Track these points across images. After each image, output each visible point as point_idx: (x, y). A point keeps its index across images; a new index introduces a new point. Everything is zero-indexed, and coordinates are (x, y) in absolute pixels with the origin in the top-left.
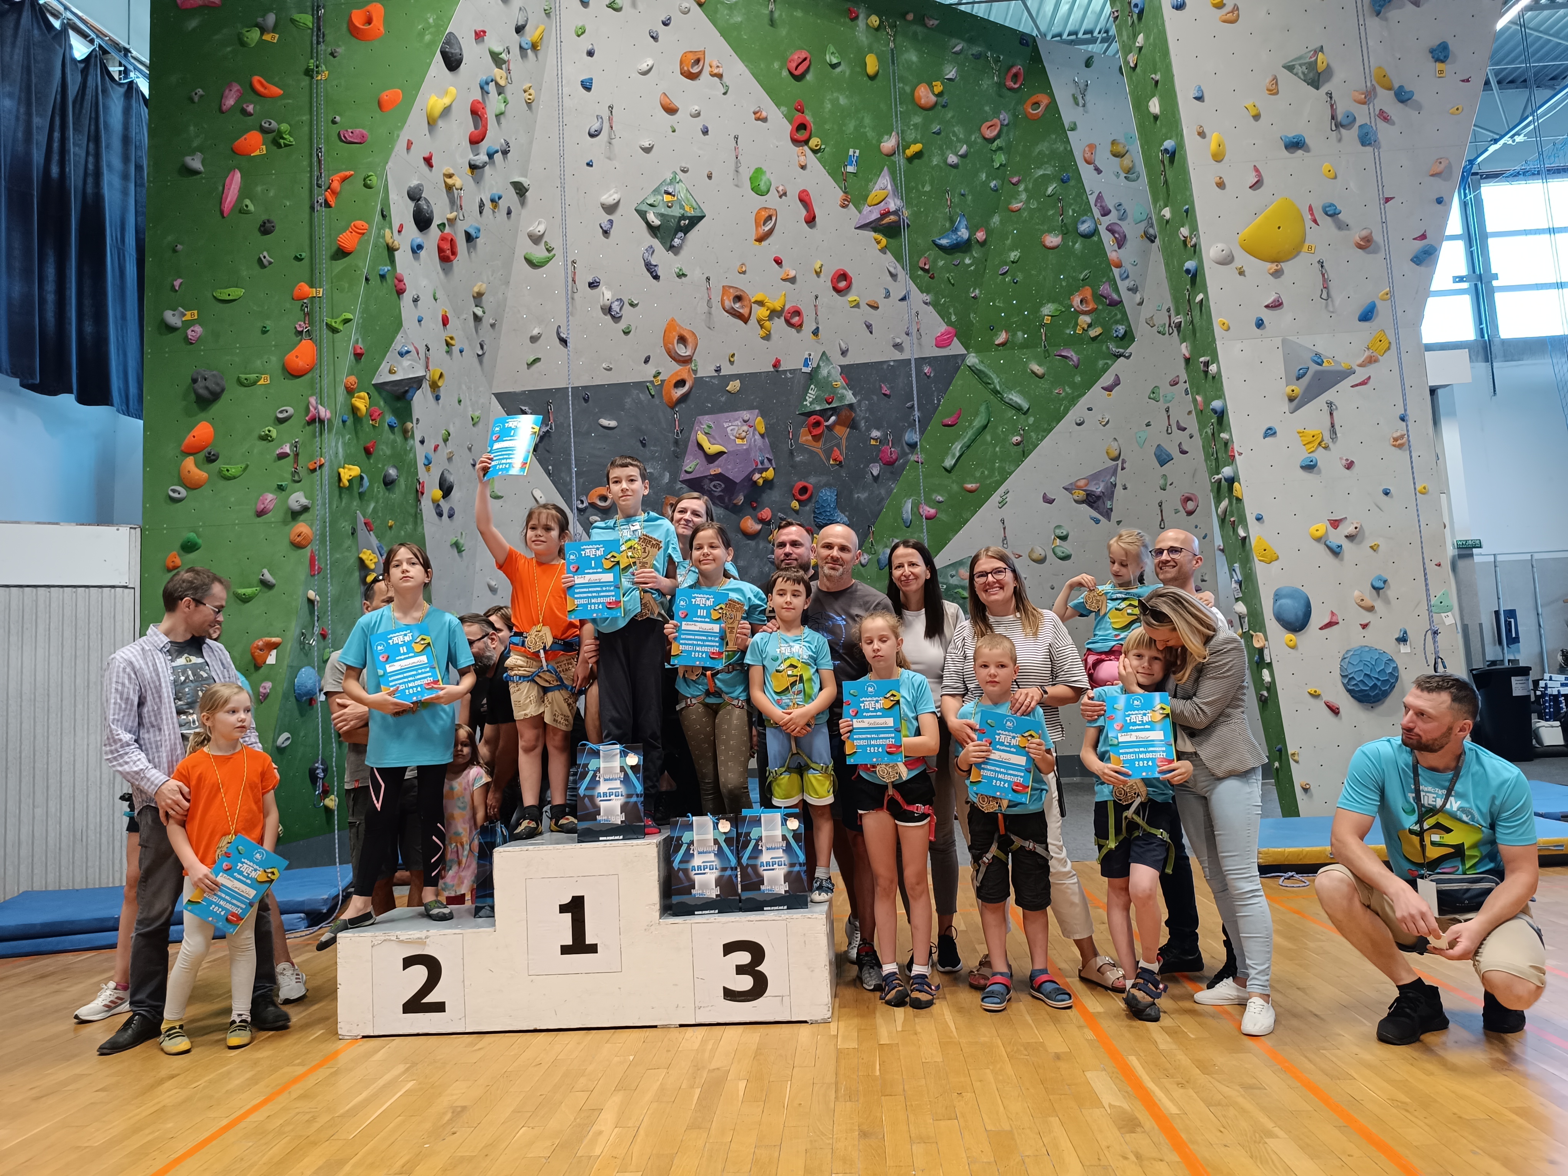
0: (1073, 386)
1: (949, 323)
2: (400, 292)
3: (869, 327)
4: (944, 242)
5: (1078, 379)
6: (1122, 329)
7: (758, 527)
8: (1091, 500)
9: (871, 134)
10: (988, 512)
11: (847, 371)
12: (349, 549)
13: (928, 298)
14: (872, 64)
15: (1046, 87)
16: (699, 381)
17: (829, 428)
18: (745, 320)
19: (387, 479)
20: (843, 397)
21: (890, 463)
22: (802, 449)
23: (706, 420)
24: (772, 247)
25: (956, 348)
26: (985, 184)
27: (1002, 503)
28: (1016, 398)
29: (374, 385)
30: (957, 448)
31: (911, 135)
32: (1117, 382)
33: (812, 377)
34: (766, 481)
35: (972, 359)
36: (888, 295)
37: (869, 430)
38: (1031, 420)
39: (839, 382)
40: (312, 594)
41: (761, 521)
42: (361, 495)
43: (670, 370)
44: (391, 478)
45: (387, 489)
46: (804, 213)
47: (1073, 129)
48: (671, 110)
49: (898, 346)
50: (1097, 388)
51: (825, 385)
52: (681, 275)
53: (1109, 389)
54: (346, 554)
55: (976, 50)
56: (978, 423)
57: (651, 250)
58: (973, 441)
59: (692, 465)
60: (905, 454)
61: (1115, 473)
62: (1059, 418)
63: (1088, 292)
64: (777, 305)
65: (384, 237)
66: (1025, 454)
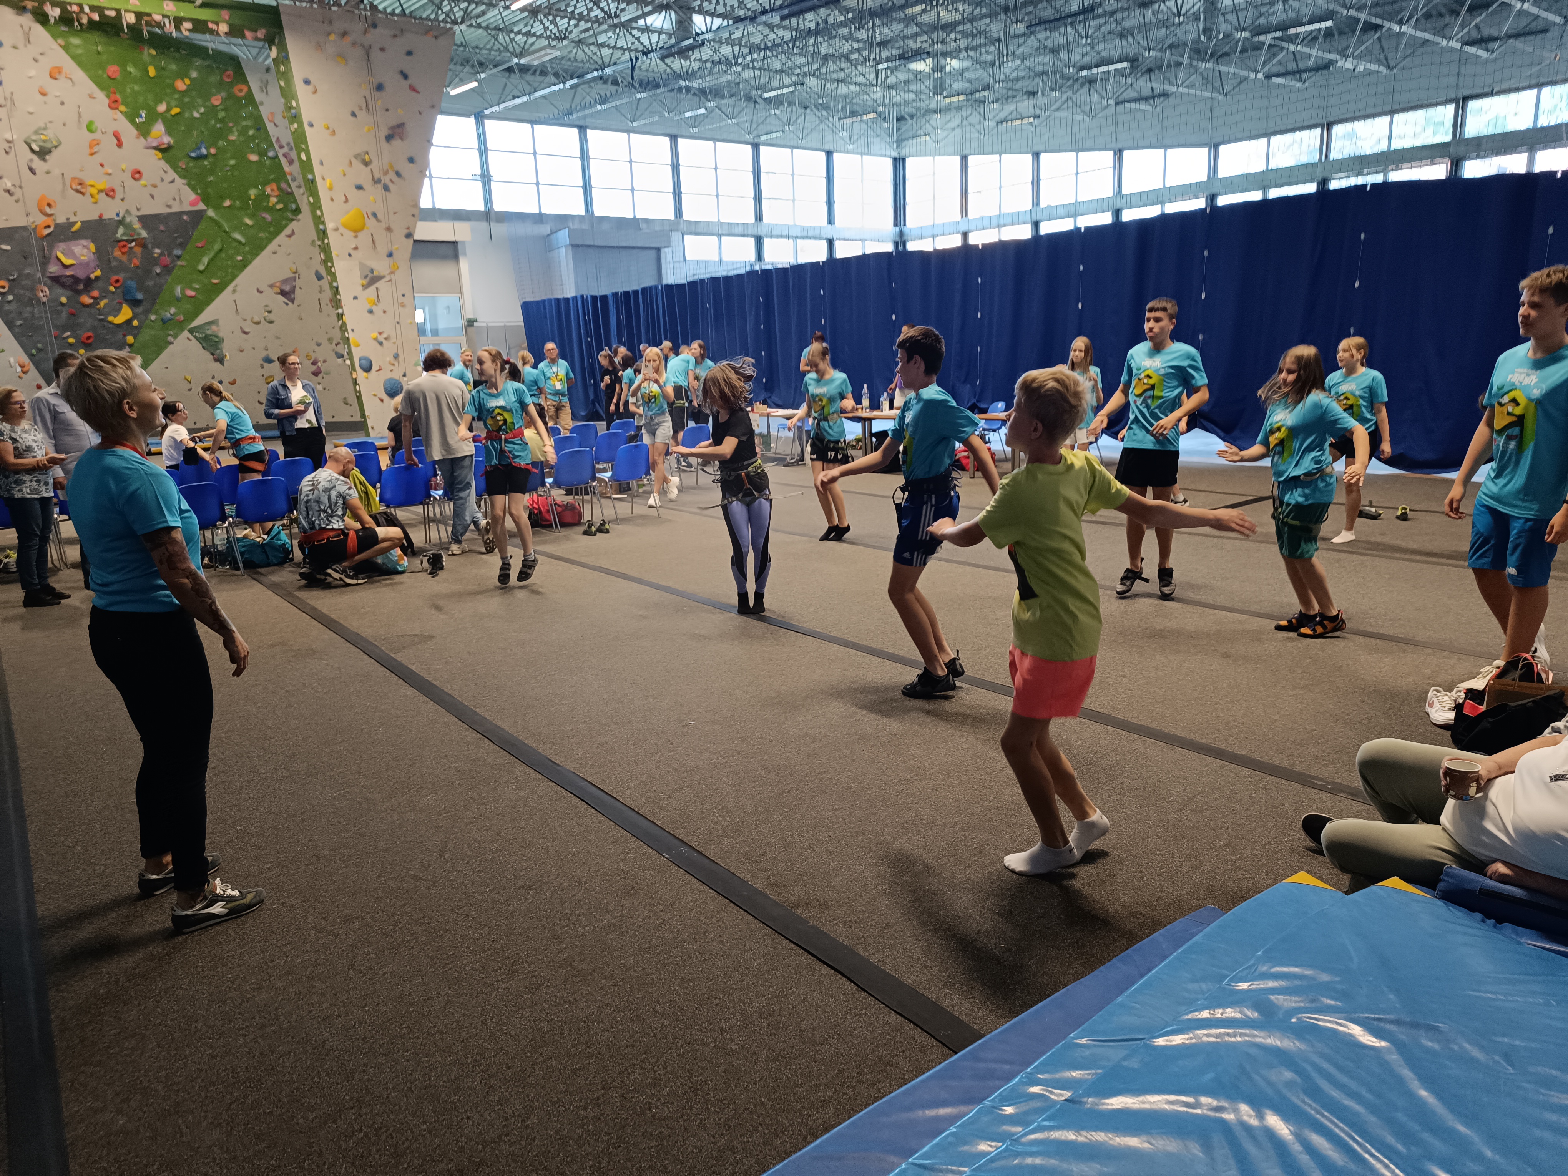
0: (270, 232)
1: (197, 193)
3: (153, 197)
4: (193, 155)
5: (272, 229)
6: (294, 207)
7: (91, 301)
8: (283, 293)
9: (151, 103)
10: (225, 297)
11: (142, 219)
13: (184, 181)
14: (152, 72)
15: (246, 82)
16: (57, 226)
17: (131, 248)
18: (83, 194)
20: (139, 234)
21: (166, 266)
22: (115, 259)
23: (62, 246)
24: (98, 158)
25: (201, 206)
26: (214, 126)
27: (234, 291)
28: (238, 236)
30: (206, 260)
31: (173, 103)
32: (293, 233)
33: (121, 222)
34: (97, 278)
35: (211, 213)
36: (162, 180)
37: (153, 248)
38: (247, 248)
39: (137, 225)
41: (92, 298)
43: (40, 220)
46: (115, 141)
47: (262, 103)
48: (44, 94)
49: (169, 206)
50: (282, 236)
51: (128, 227)
52: (48, 173)
53: (289, 236)
55: (206, 63)
56: (217, 247)
57: (31, 160)
58: (215, 257)
59: (53, 269)
60: (173, 261)
61: (294, 279)
62: (262, 248)
63: (274, 186)
64: (102, 187)
66: (245, 266)
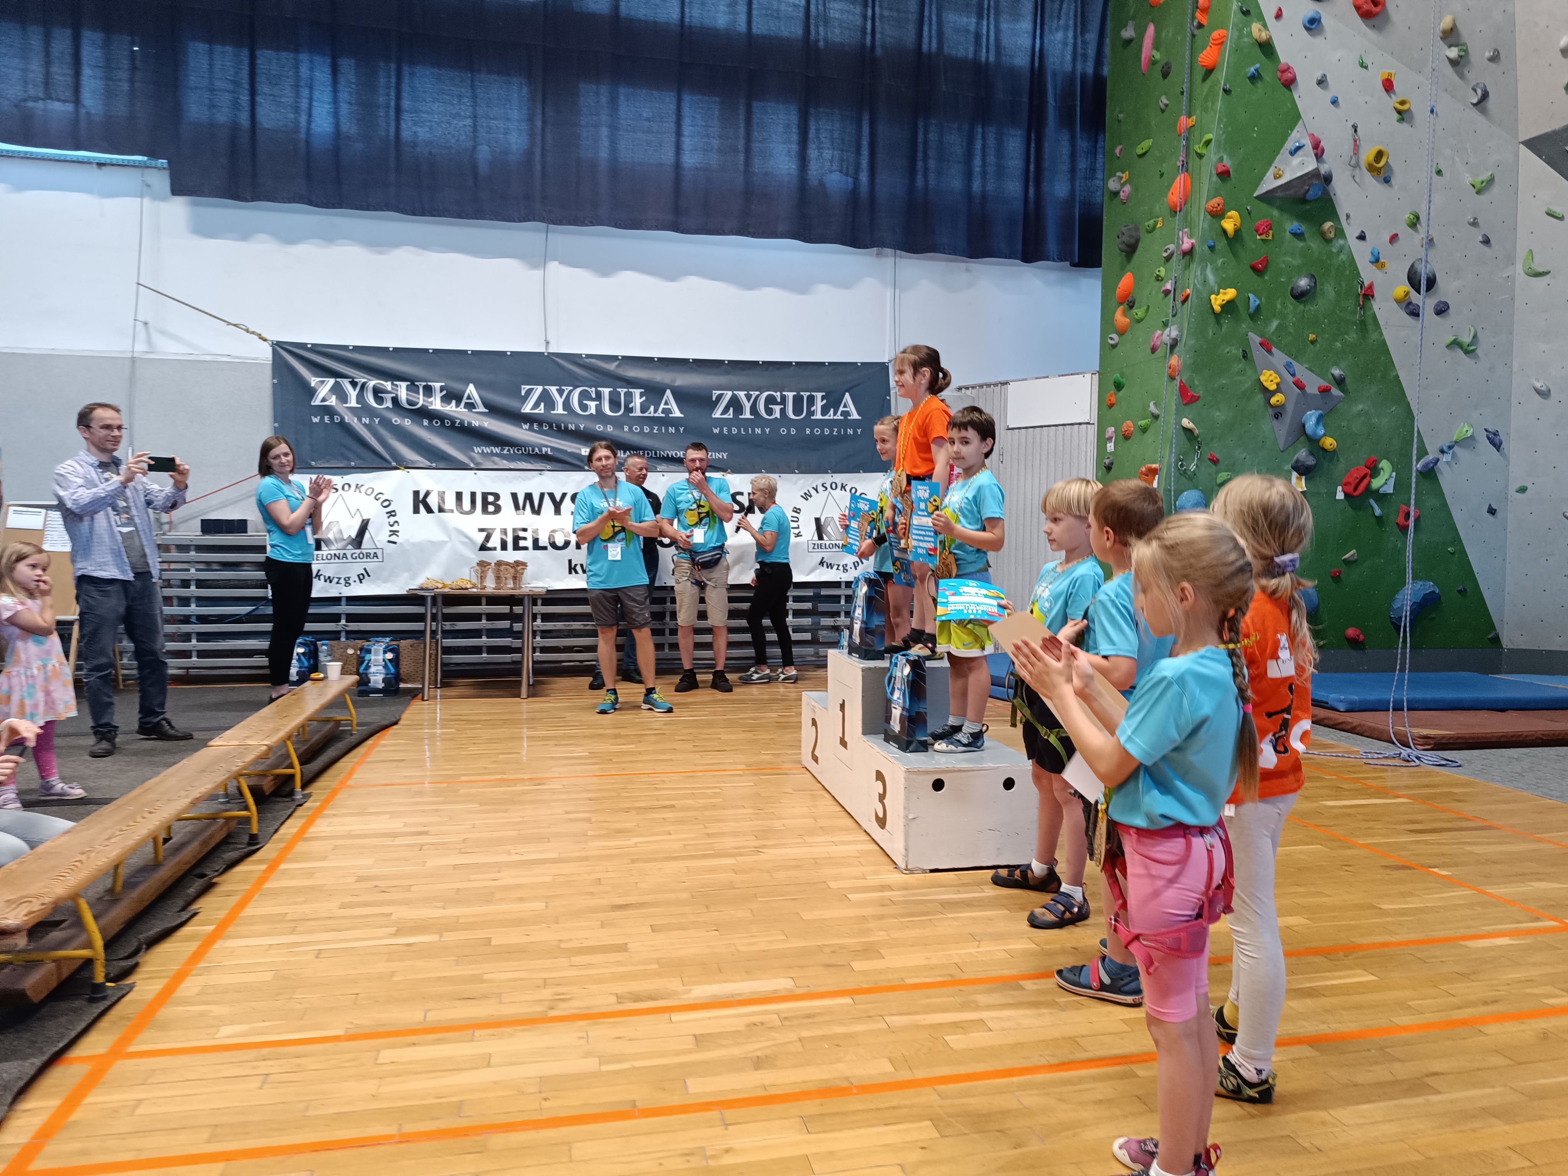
2: (1289, 83)
12: (1241, 372)
19: (1295, 292)
29: (1256, 198)
40: (1186, 422)
42: (1255, 315)
44: (1299, 290)
45: (1301, 302)
54: (1237, 378)
65: (1250, 34)
